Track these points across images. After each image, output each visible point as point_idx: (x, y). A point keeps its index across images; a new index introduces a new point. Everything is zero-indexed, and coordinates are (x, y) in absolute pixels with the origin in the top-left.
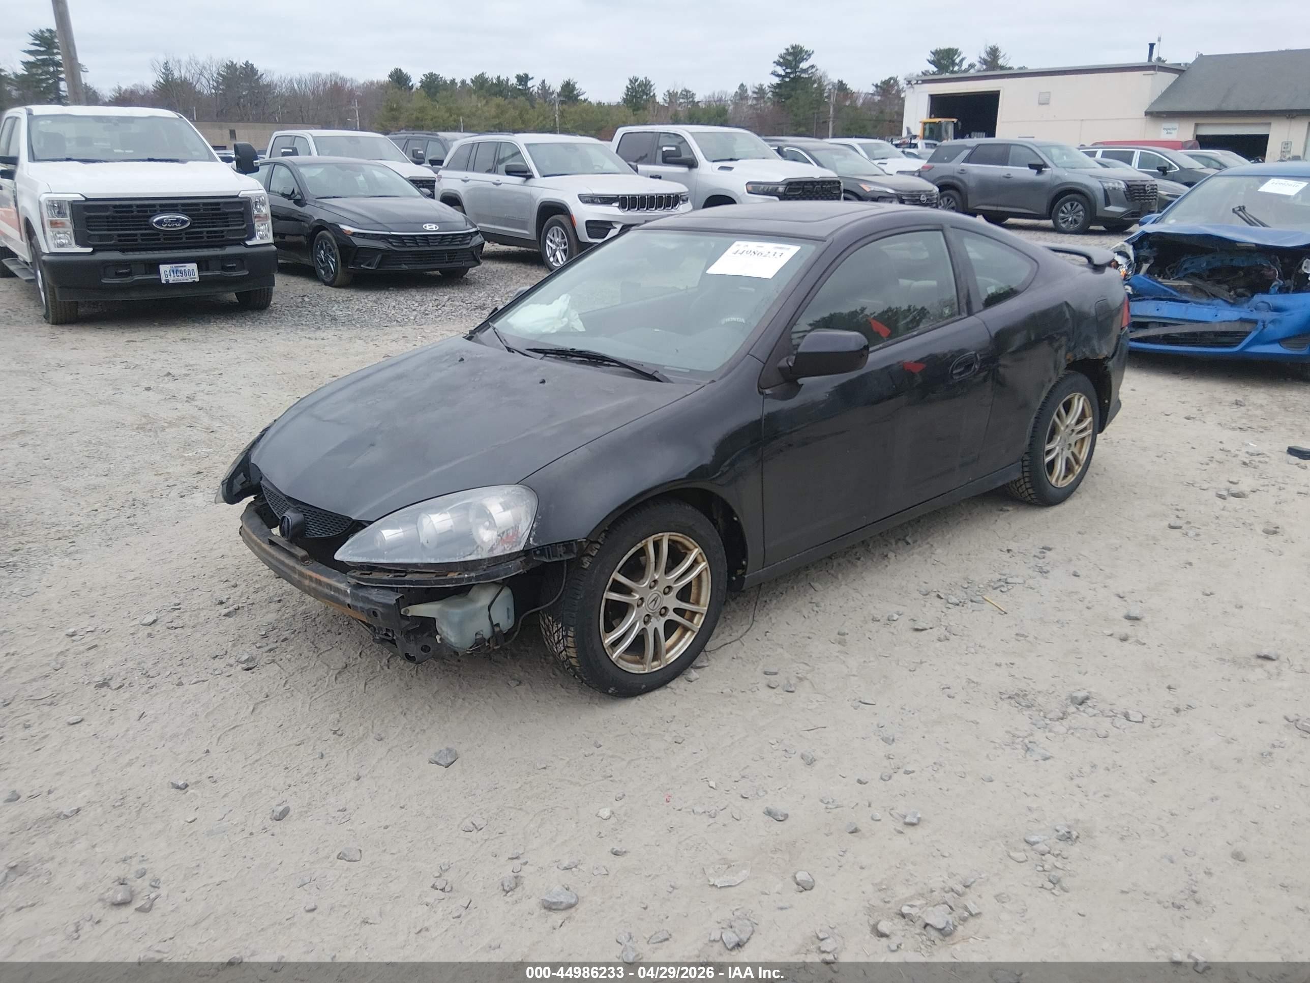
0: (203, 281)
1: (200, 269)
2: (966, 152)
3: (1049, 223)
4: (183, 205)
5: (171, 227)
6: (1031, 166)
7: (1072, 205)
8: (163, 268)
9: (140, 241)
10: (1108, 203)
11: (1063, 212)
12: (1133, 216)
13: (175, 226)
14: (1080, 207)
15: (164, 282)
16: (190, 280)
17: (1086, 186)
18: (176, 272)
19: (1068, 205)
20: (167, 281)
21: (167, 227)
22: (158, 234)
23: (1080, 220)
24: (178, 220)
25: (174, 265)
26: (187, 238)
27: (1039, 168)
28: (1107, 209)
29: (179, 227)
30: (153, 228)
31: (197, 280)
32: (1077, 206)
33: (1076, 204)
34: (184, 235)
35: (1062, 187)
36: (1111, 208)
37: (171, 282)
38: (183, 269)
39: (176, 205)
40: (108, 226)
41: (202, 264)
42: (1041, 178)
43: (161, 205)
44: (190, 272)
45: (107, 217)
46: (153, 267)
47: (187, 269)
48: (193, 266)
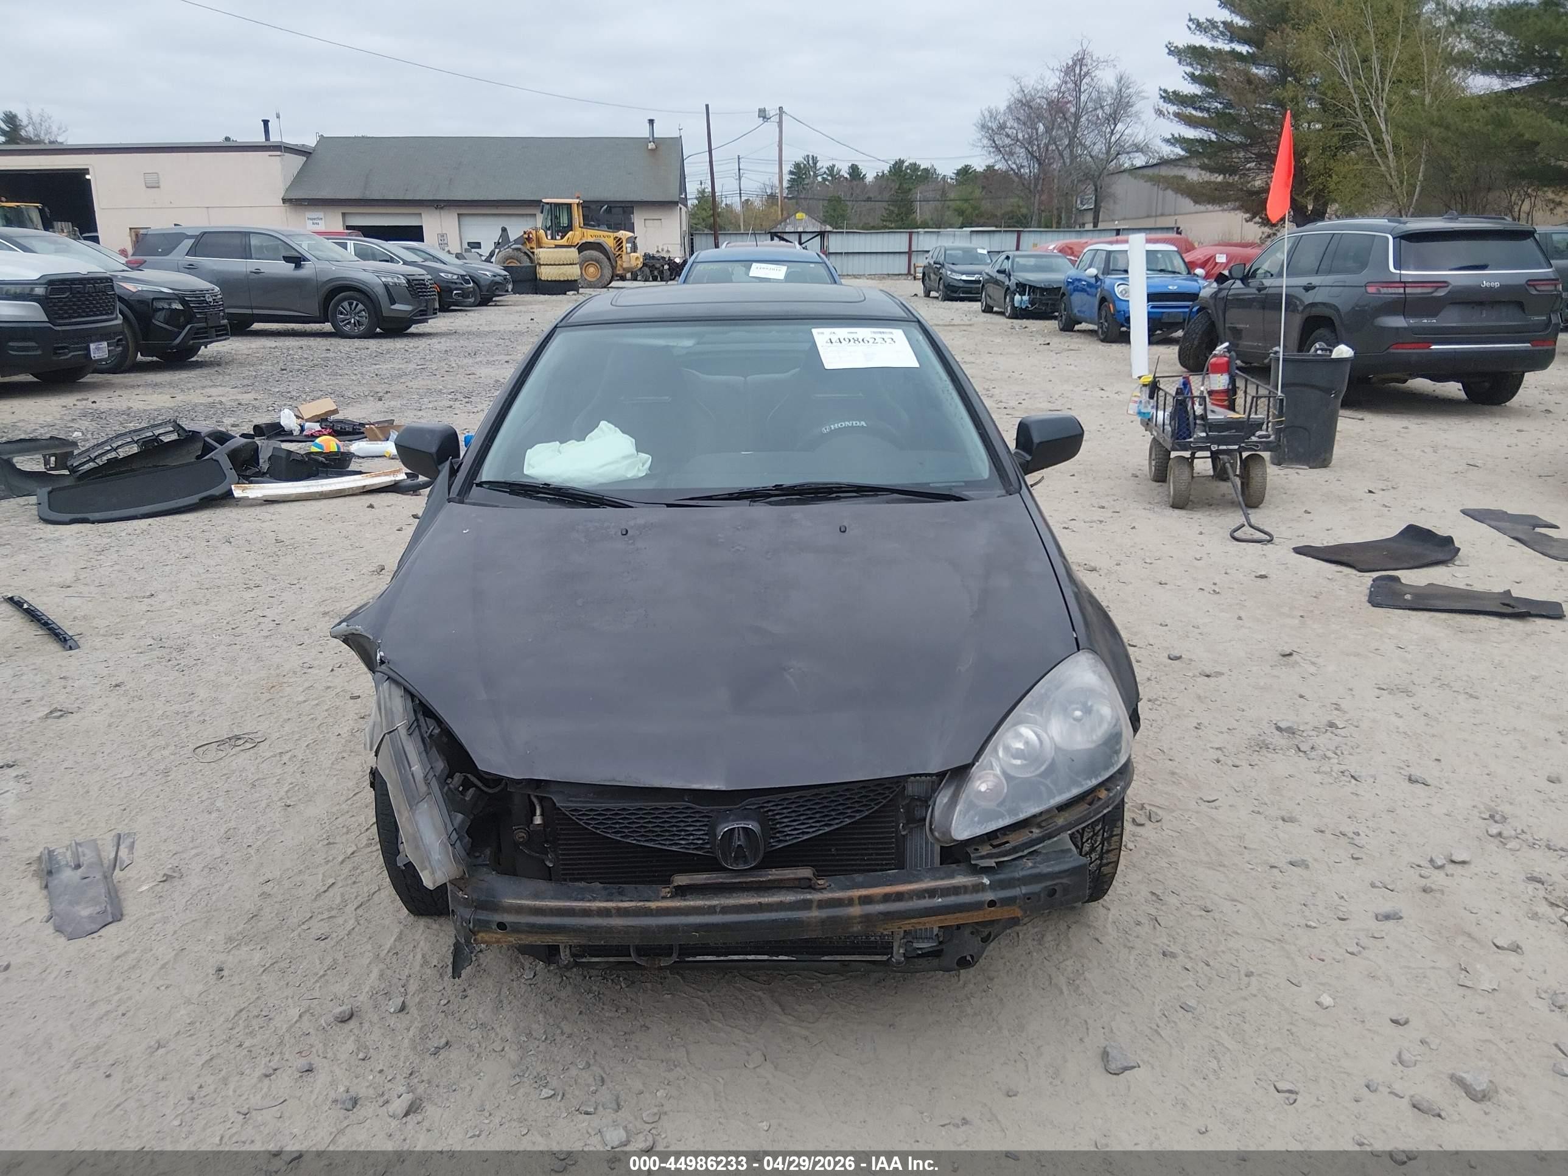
2: (189, 243)
3: (328, 327)
6: (287, 259)
7: (350, 304)
10: (393, 302)
11: (342, 313)
12: (421, 315)
14: (360, 306)
17: (364, 283)
19: (346, 304)
23: (365, 321)
27: (297, 261)
28: (393, 307)
32: (357, 305)
33: (355, 303)
35: (334, 283)
36: (396, 307)
42: (303, 273)
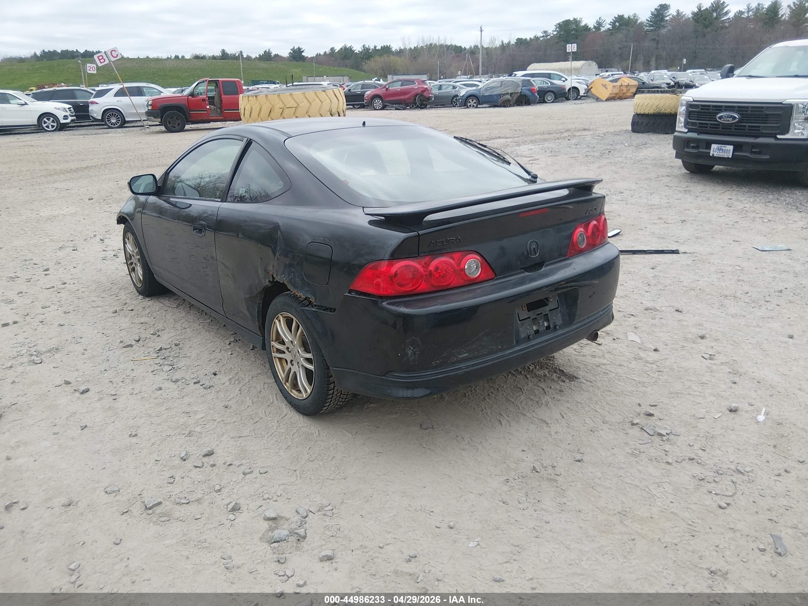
0: (734, 159)
1: (734, 151)
4: (739, 107)
5: (726, 121)
8: (714, 146)
9: (709, 128)
13: (728, 121)
15: (711, 155)
16: (726, 156)
18: (719, 149)
20: (713, 155)
21: (724, 120)
22: (719, 125)
24: (731, 117)
25: (720, 145)
26: (735, 129)
29: (731, 121)
30: (717, 121)
31: (730, 157)
34: (733, 127)
37: (715, 155)
38: (724, 148)
39: (734, 107)
40: (697, 117)
41: (737, 147)
43: (726, 107)
44: (728, 151)
45: (698, 112)
46: (708, 145)
47: (726, 148)
48: (731, 148)
